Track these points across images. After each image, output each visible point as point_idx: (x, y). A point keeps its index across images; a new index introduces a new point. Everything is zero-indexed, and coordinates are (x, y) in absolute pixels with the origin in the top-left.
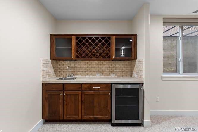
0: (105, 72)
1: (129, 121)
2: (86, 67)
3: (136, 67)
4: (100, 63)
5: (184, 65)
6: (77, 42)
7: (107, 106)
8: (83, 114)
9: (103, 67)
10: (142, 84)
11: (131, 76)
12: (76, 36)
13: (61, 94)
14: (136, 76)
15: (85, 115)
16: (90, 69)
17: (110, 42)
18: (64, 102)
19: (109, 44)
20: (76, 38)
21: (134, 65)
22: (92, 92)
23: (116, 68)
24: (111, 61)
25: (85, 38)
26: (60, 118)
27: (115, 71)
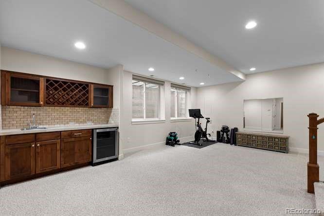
0: (80, 120)
1: (107, 159)
2: (56, 114)
3: (112, 114)
4: (74, 110)
5: (147, 113)
6: (47, 86)
7: (88, 150)
8: (63, 163)
9: (78, 114)
10: (118, 128)
11: (107, 122)
12: (45, 79)
13: (33, 146)
14: (113, 122)
15: (65, 163)
16: (61, 117)
17: (88, 90)
18: (37, 154)
19: (87, 92)
20: (45, 80)
21: (111, 112)
22: (73, 139)
23: (93, 115)
24: (87, 108)
25: (58, 82)
26: (30, 174)
27: (91, 118)
